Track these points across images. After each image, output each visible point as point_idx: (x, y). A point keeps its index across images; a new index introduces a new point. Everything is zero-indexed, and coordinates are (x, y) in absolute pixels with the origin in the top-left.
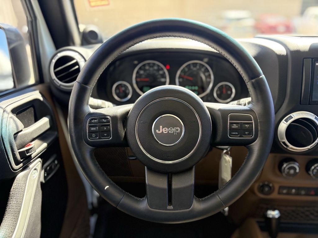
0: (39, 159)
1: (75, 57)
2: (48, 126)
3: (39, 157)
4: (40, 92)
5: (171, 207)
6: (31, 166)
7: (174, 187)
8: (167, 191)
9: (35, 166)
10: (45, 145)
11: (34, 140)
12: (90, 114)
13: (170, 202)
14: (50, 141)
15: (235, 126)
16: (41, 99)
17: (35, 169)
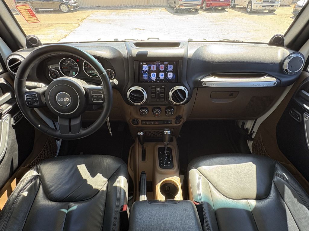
0: (8, 114)
1: (19, 59)
2: (11, 97)
3: (7, 113)
4: (4, 79)
5: (71, 133)
6: (3, 118)
7: (71, 124)
8: (68, 126)
9: (5, 117)
10: (11, 106)
11: (4, 104)
12: (27, 92)
13: (70, 131)
14: (13, 104)
15: (95, 97)
16: (5, 83)
17: (6, 119)
